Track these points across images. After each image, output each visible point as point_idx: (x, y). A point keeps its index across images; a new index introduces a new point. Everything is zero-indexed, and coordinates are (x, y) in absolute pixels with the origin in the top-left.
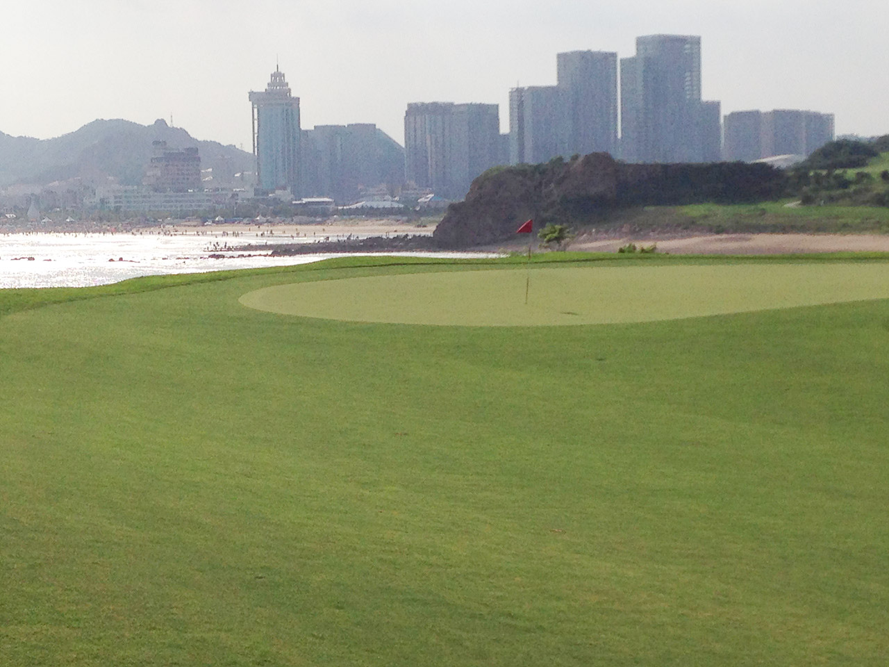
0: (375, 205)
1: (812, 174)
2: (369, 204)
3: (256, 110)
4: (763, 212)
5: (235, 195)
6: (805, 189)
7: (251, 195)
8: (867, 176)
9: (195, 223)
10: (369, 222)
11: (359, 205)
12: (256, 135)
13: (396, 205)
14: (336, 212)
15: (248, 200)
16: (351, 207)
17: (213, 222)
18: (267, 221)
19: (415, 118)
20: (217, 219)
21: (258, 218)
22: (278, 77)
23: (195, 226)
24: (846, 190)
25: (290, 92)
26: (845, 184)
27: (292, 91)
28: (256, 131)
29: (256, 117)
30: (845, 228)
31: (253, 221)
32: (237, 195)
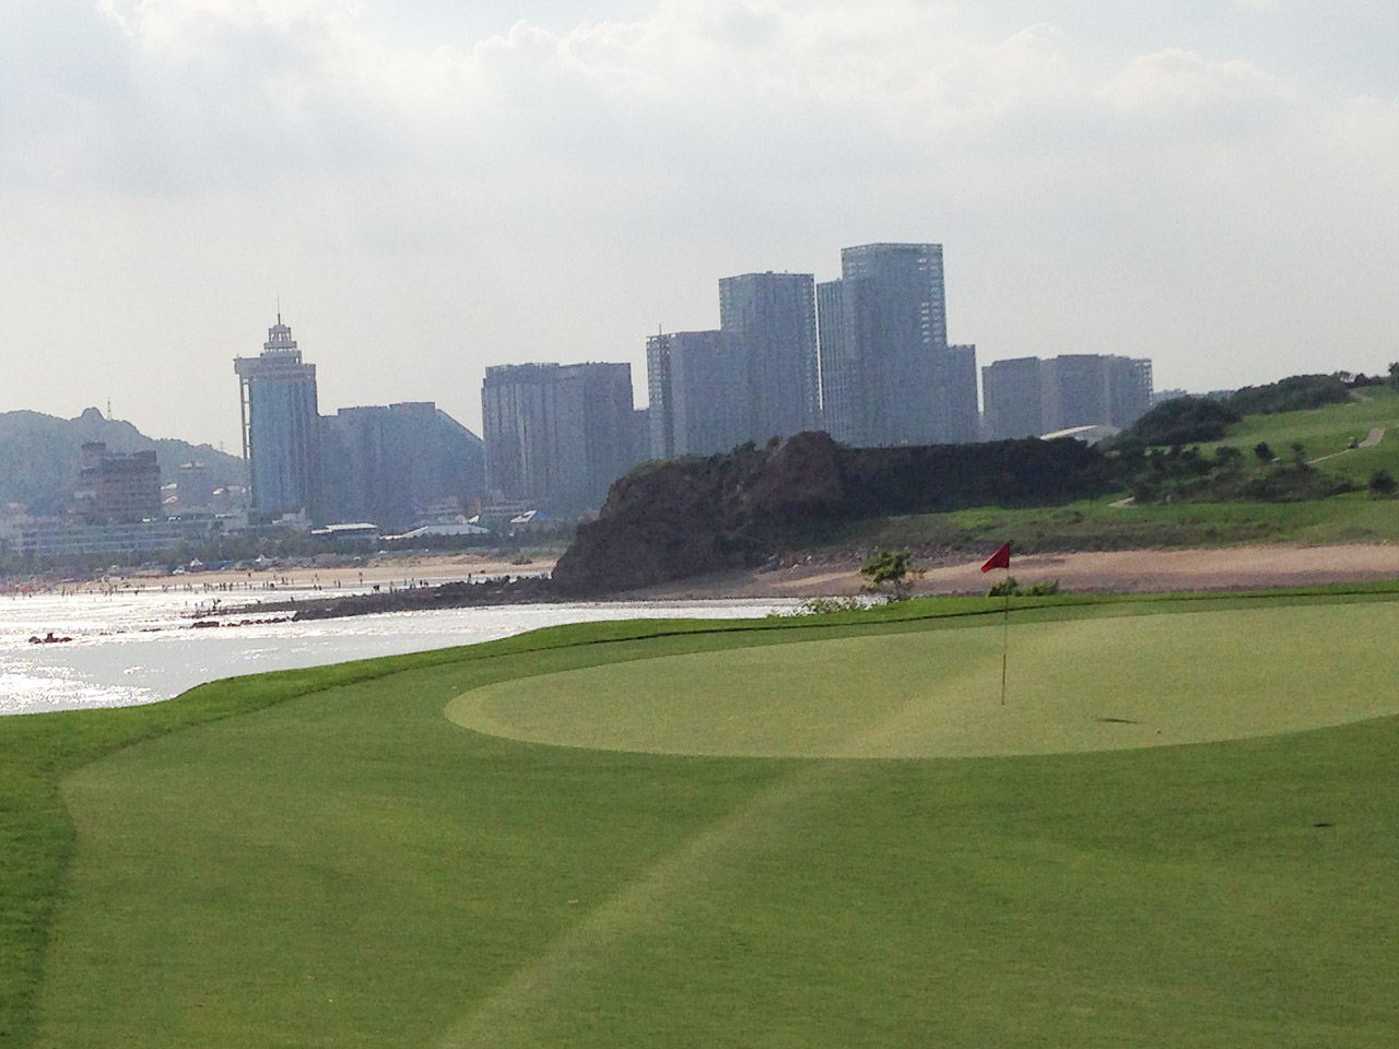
0: (443, 531)
1: (1148, 453)
2: (435, 530)
3: (246, 387)
4: (1078, 518)
5: (218, 525)
6: (1139, 477)
7: (243, 523)
8: (1233, 452)
9: (157, 573)
10: (438, 560)
11: (418, 532)
12: (248, 427)
13: (477, 530)
14: (383, 544)
15: (241, 530)
16: (405, 535)
17: (186, 570)
18: (275, 565)
19: (498, 390)
20: (192, 564)
21: (259, 560)
22: (280, 333)
23: (157, 577)
24: (1205, 477)
25: (300, 358)
26: (1203, 467)
27: (303, 356)
28: (247, 421)
29: (247, 398)
30: (1212, 538)
31: (251, 566)
32: (222, 523)
